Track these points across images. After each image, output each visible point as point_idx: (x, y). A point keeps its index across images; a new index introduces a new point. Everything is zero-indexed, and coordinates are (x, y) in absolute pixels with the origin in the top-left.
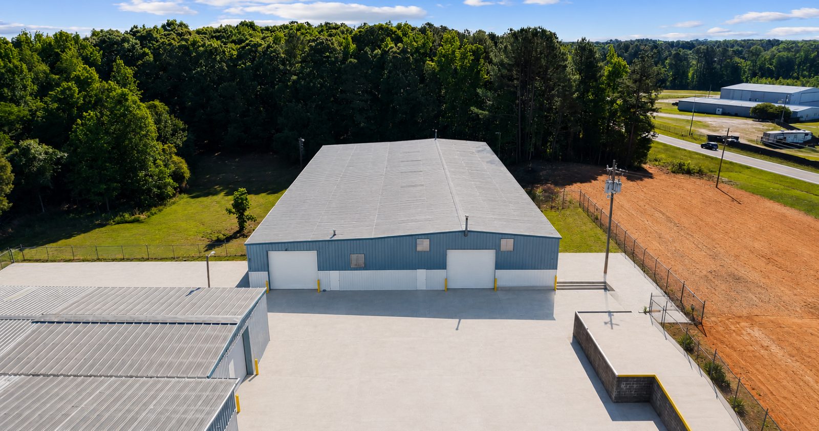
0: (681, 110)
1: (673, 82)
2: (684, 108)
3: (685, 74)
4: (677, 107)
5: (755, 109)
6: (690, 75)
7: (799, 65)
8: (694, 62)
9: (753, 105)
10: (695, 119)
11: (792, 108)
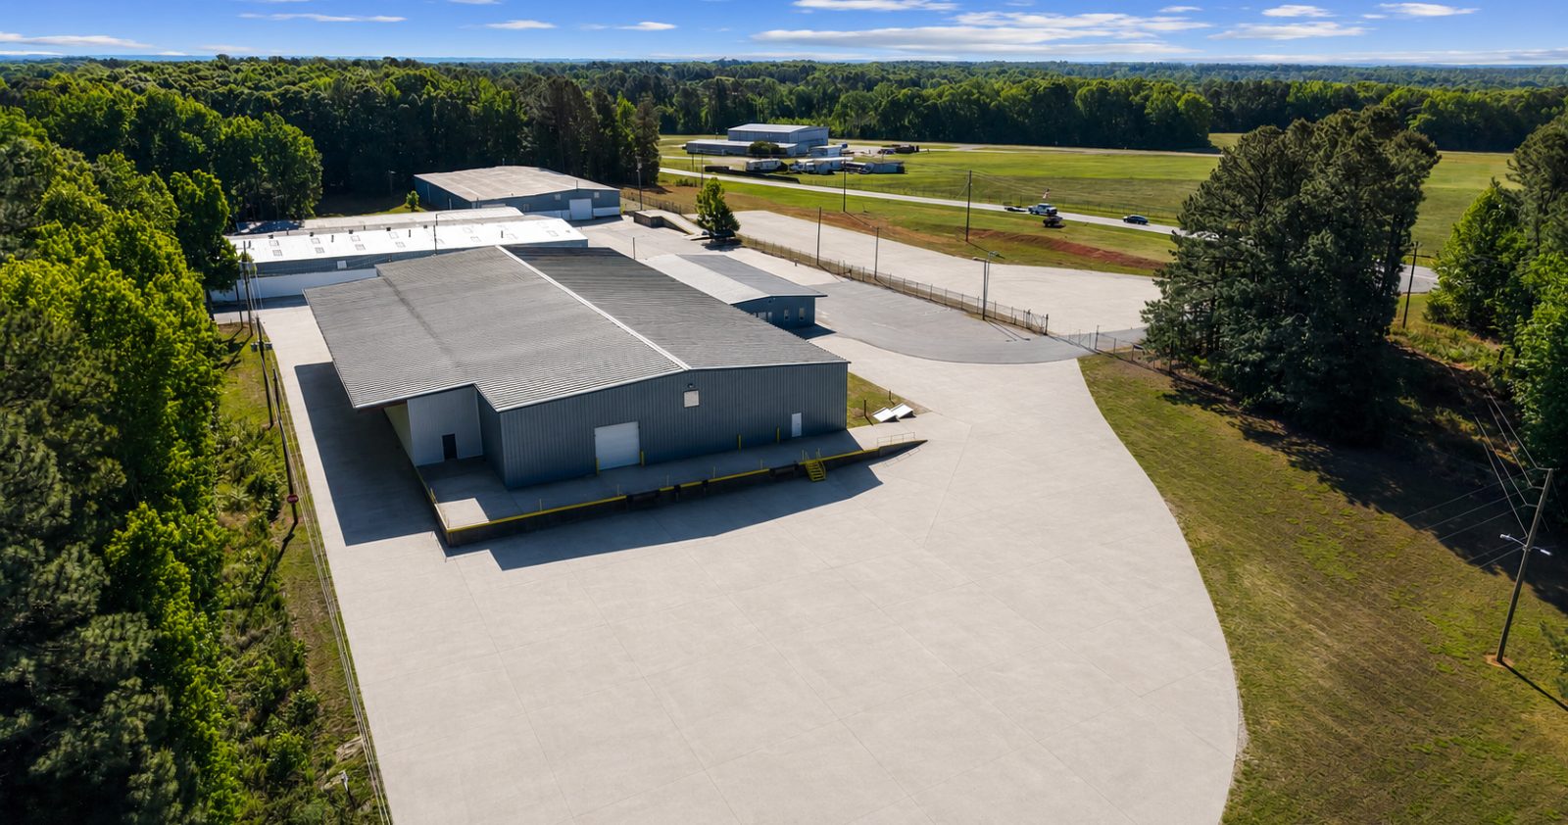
0: (688, 153)
1: (685, 124)
2: (692, 150)
3: (697, 116)
4: (686, 151)
5: (752, 147)
6: (703, 114)
7: (818, 103)
8: (706, 100)
9: (748, 144)
10: (704, 159)
11: (782, 145)
